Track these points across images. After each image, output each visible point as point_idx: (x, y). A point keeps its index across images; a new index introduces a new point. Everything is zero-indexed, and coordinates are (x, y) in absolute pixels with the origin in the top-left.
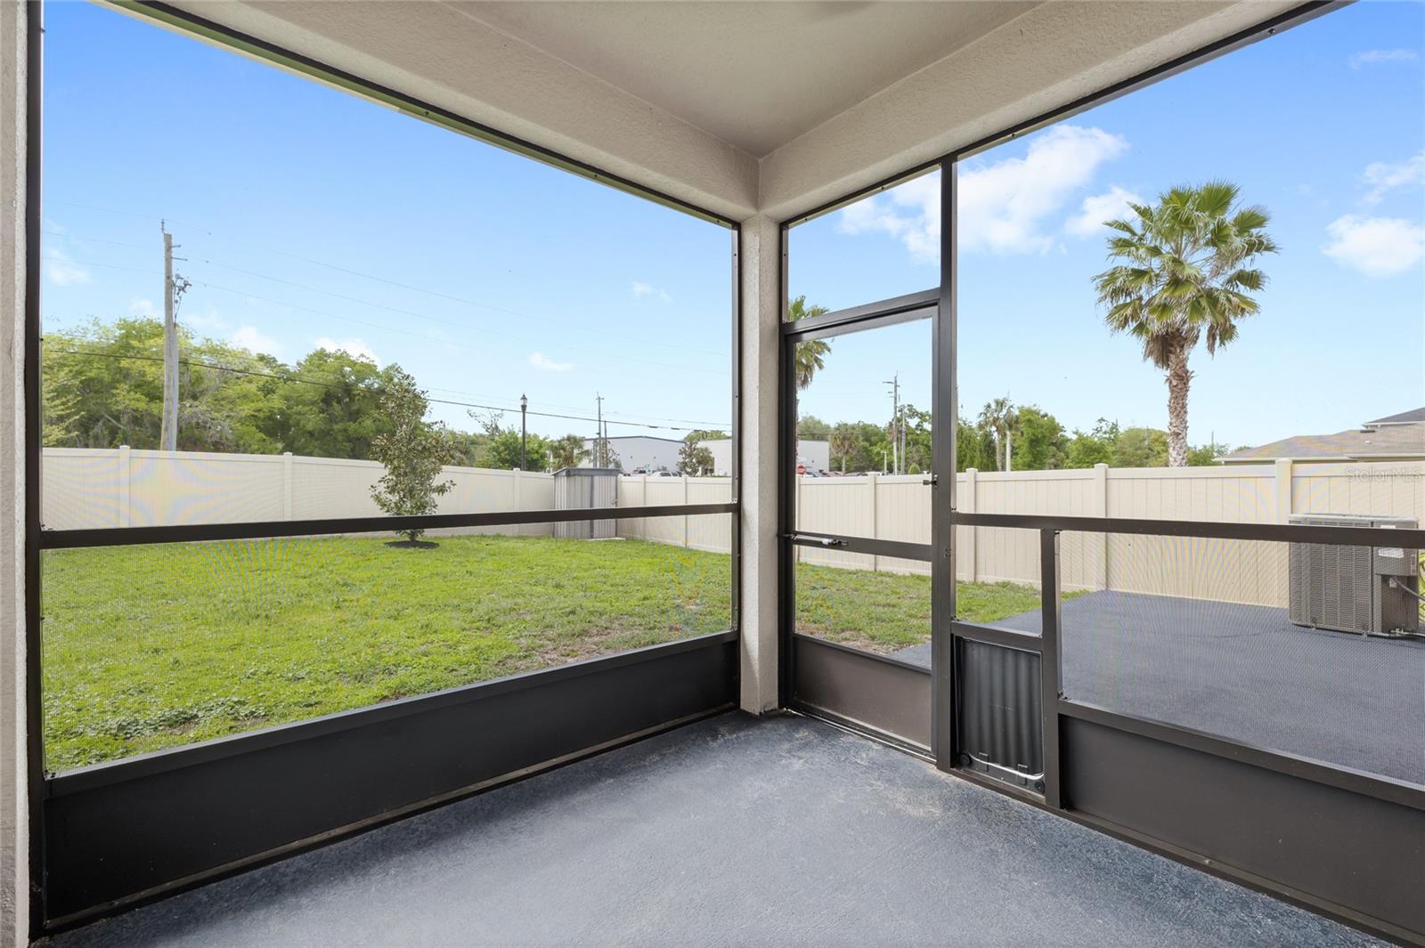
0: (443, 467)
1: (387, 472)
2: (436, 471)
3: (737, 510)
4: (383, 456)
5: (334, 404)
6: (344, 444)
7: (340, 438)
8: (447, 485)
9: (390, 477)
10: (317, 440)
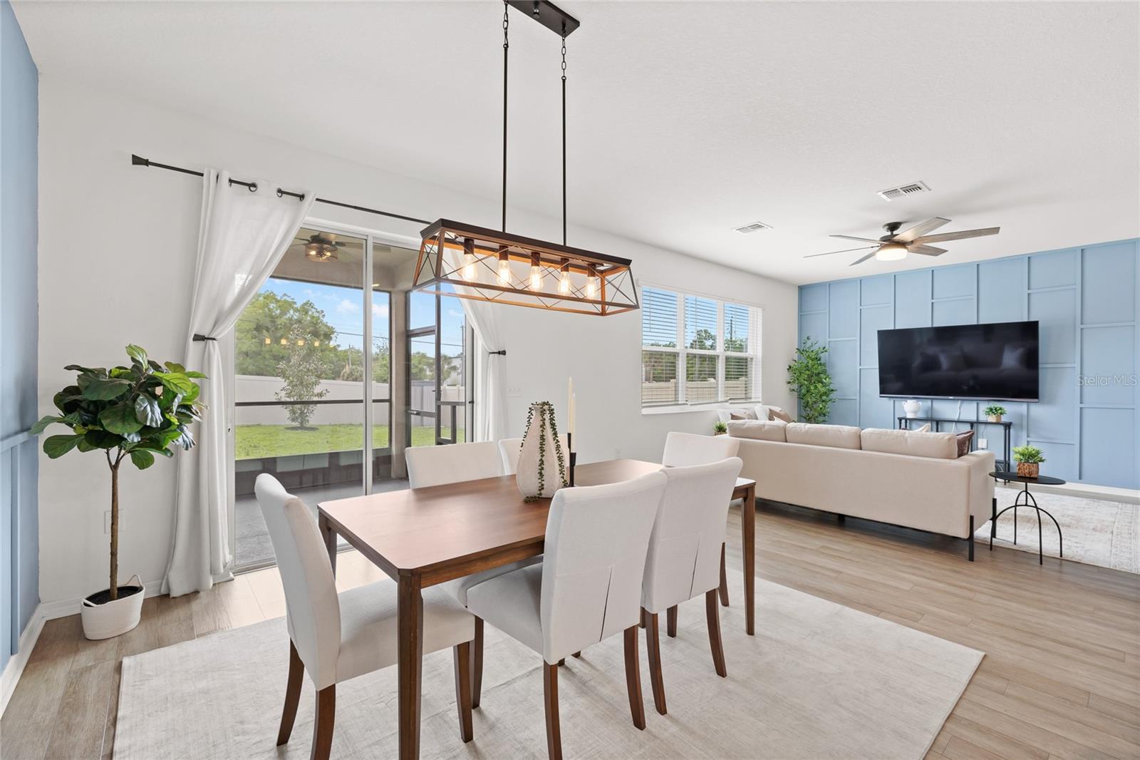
0: (321, 381)
1: (286, 384)
2: (316, 383)
3: (390, 401)
4: (283, 374)
5: (264, 331)
6: (271, 361)
7: (267, 356)
8: (324, 392)
9: (288, 387)
10: (251, 358)
